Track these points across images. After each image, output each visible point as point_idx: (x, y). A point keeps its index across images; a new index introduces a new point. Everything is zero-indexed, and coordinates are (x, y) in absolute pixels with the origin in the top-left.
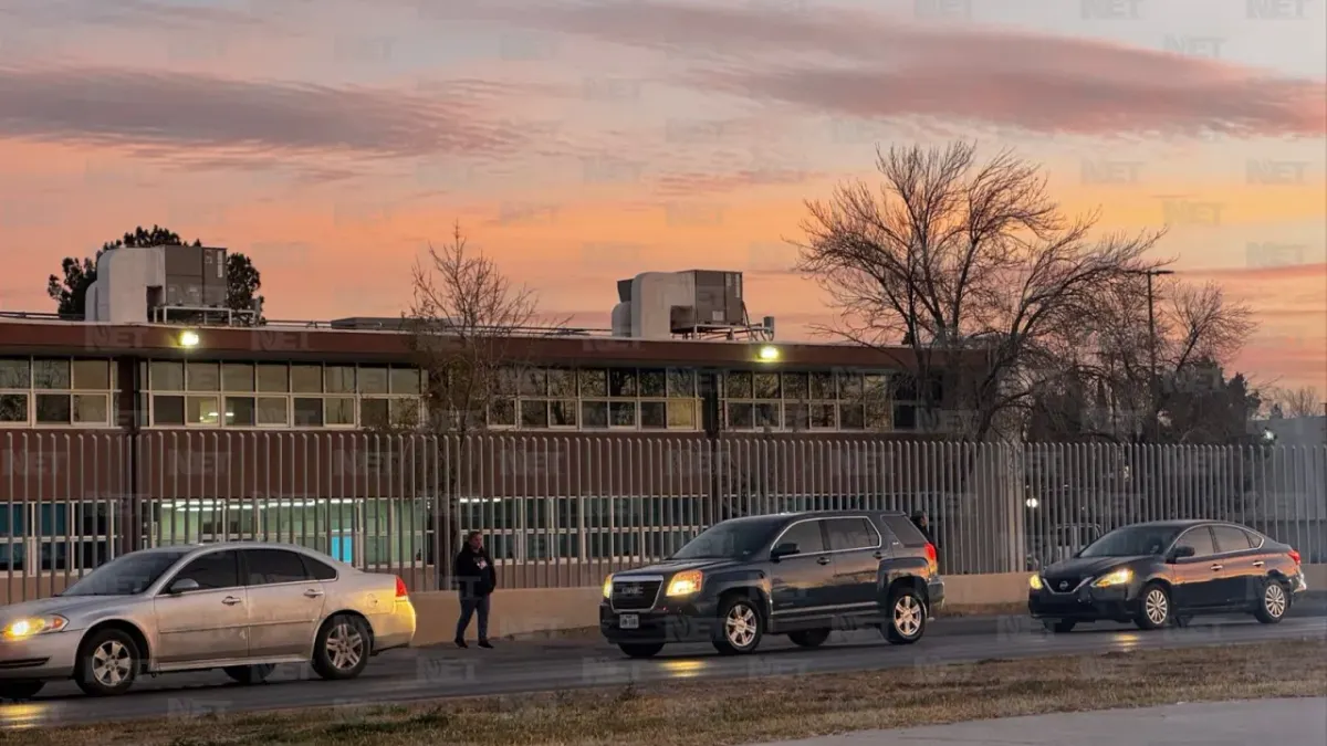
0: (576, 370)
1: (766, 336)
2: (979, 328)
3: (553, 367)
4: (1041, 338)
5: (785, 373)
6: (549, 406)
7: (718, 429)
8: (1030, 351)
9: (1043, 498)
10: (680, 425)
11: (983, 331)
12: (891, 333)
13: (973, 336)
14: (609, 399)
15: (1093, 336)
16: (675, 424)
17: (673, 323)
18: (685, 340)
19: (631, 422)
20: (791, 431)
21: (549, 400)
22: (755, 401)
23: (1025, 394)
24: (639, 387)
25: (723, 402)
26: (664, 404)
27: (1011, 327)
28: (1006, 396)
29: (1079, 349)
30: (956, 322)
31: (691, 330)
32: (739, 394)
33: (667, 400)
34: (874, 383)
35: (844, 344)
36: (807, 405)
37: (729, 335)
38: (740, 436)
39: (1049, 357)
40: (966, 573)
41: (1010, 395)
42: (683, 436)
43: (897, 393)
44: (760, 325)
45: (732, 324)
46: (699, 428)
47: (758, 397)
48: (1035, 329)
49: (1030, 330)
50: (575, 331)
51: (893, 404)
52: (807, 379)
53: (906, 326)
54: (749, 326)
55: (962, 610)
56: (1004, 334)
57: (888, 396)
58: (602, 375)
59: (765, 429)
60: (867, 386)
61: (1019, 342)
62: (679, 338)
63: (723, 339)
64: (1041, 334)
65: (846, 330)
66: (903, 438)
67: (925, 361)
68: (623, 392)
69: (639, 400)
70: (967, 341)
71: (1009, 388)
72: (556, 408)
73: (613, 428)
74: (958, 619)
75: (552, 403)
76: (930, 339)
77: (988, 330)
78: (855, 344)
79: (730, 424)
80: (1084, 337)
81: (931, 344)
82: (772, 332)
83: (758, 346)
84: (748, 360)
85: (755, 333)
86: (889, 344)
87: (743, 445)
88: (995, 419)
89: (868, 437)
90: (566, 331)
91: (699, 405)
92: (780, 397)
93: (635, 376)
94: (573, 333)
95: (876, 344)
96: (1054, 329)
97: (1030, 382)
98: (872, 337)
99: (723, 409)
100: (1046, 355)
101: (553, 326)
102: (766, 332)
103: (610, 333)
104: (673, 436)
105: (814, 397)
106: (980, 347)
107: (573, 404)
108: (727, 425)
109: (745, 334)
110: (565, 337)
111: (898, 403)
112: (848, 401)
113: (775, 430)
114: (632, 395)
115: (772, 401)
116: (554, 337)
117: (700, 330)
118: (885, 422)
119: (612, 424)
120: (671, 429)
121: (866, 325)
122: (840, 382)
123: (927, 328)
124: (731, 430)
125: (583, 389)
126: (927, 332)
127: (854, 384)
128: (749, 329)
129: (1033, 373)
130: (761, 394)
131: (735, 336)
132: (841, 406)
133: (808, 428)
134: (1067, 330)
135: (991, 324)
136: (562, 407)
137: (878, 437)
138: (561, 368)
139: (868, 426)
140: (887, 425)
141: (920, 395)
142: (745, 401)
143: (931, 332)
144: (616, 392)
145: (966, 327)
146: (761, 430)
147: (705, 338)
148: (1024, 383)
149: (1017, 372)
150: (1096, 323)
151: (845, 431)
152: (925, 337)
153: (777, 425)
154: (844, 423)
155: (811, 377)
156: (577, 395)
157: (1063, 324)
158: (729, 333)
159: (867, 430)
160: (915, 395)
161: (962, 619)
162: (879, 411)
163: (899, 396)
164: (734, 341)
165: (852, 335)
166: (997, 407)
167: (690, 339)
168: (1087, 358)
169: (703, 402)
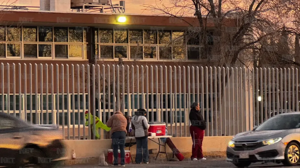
0: (21, 27)
1: (120, 10)
2: (232, 7)
3: (8, 26)
4: (264, 13)
5: (130, 30)
6: (6, 46)
7: (94, 59)
8: (258, 20)
9: (264, 96)
10: (75, 57)
11: (234, 9)
12: (186, 10)
13: (228, 12)
14: (38, 43)
15: (292, 12)
16: (72, 56)
17: (72, 3)
18: (78, 13)
19: (50, 55)
20: (133, 60)
21: (6, 43)
22: (114, 44)
23: (255, 42)
24: (54, 36)
25: (98, 45)
26: (67, 45)
27: (248, 7)
28: (246, 43)
29: (284, 19)
30: (220, 5)
31: (81, 7)
32: (106, 41)
33: (68, 43)
34: (177, 35)
35: (160, 15)
36: (142, 47)
37: (101, 10)
38: (106, 63)
39: (268, 23)
40: (223, 135)
41: (248, 42)
42: (75, 62)
43: (189, 41)
44: (118, 5)
45: (103, 4)
46: (85, 58)
47: (116, 42)
48: (261, 8)
49: (259, 9)
50: (20, 7)
51: (187, 47)
52: (142, 33)
53: (194, 6)
54: (112, 6)
55: (221, 154)
56: (245, 11)
57: (184, 42)
58: (34, 30)
59: (120, 59)
60: (173, 37)
61: (253, 15)
62: (75, 11)
63: (98, 12)
64: (264, 11)
65: (162, 8)
66: (191, 64)
67: (204, 24)
68: (46, 39)
69: (54, 44)
70: (226, 14)
71: (248, 39)
72: (10, 47)
73: (40, 58)
74: (218, 159)
75: (8, 45)
76: (207, 13)
77: (237, 8)
78: (167, 15)
79: (101, 57)
80: (286, 13)
81: (207, 15)
82: (124, 9)
83: (115, 16)
84: (111, 23)
85: (115, 9)
86: (185, 15)
87: (106, 67)
88: (240, 54)
89: (173, 64)
90: (16, 7)
91: (85, 46)
92: (128, 42)
93: (52, 31)
94: (19, 8)
95: (178, 15)
96: (271, 9)
97: (258, 36)
98: (176, 12)
99: (98, 49)
100: (267, 22)
101: (8, 5)
102: (121, 8)
103: (39, 9)
104: (70, 62)
105: (146, 42)
106: (232, 17)
107: (19, 46)
108: (99, 56)
109: (110, 10)
110: (15, 10)
111: (189, 46)
112: (163, 45)
113: (124, 59)
114: (50, 41)
115: (124, 45)
116: (8, 10)
117: (86, 7)
118: (182, 56)
119: (39, 56)
120: (70, 59)
121: (173, 5)
122: (159, 35)
123: (205, 7)
124: (102, 60)
125: (24, 38)
126: (205, 9)
127: (167, 36)
128: (112, 7)
129: (260, 31)
130: (118, 41)
131: (104, 10)
132: (160, 47)
133: (143, 59)
134: (278, 10)
135: (239, 5)
136: (14, 47)
137: (177, 64)
138: (12, 27)
139: (174, 57)
140: (183, 58)
141: (201, 42)
142: (110, 44)
143: (207, 9)
144: (42, 39)
145: (225, 7)
146: (117, 59)
147: (89, 11)
148: (255, 36)
149: (251, 31)
150: (292, 6)
151: (162, 60)
152: (204, 12)
153: (126, 57)
154: (161, 56)
155: (144, 32)
156: (21, 41)
157: (276, 6)
158: (102, 9)
159: (173, 60)
160: (199, 42)
161: (220, 159)
162: (180, 50)
163: (190, 42)
164: (104, 13)
165: (166, 11)
166: (241, 49)
167: (81, 12)
168: (288, 24)
169: (87, 45)
